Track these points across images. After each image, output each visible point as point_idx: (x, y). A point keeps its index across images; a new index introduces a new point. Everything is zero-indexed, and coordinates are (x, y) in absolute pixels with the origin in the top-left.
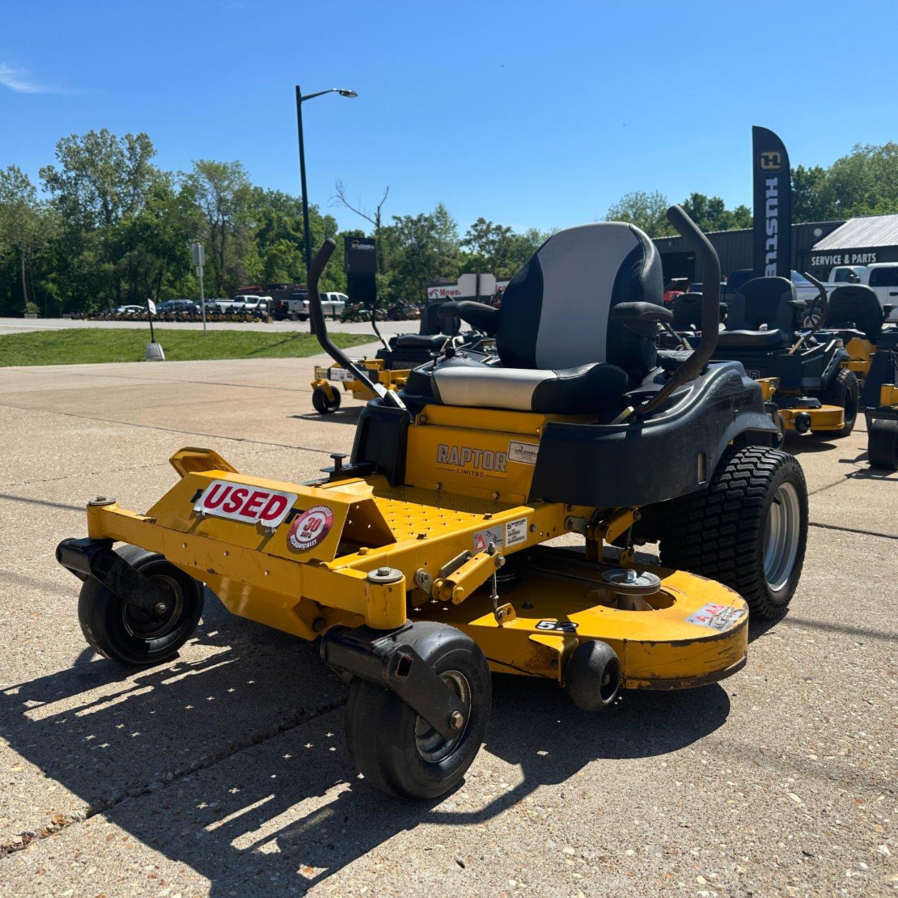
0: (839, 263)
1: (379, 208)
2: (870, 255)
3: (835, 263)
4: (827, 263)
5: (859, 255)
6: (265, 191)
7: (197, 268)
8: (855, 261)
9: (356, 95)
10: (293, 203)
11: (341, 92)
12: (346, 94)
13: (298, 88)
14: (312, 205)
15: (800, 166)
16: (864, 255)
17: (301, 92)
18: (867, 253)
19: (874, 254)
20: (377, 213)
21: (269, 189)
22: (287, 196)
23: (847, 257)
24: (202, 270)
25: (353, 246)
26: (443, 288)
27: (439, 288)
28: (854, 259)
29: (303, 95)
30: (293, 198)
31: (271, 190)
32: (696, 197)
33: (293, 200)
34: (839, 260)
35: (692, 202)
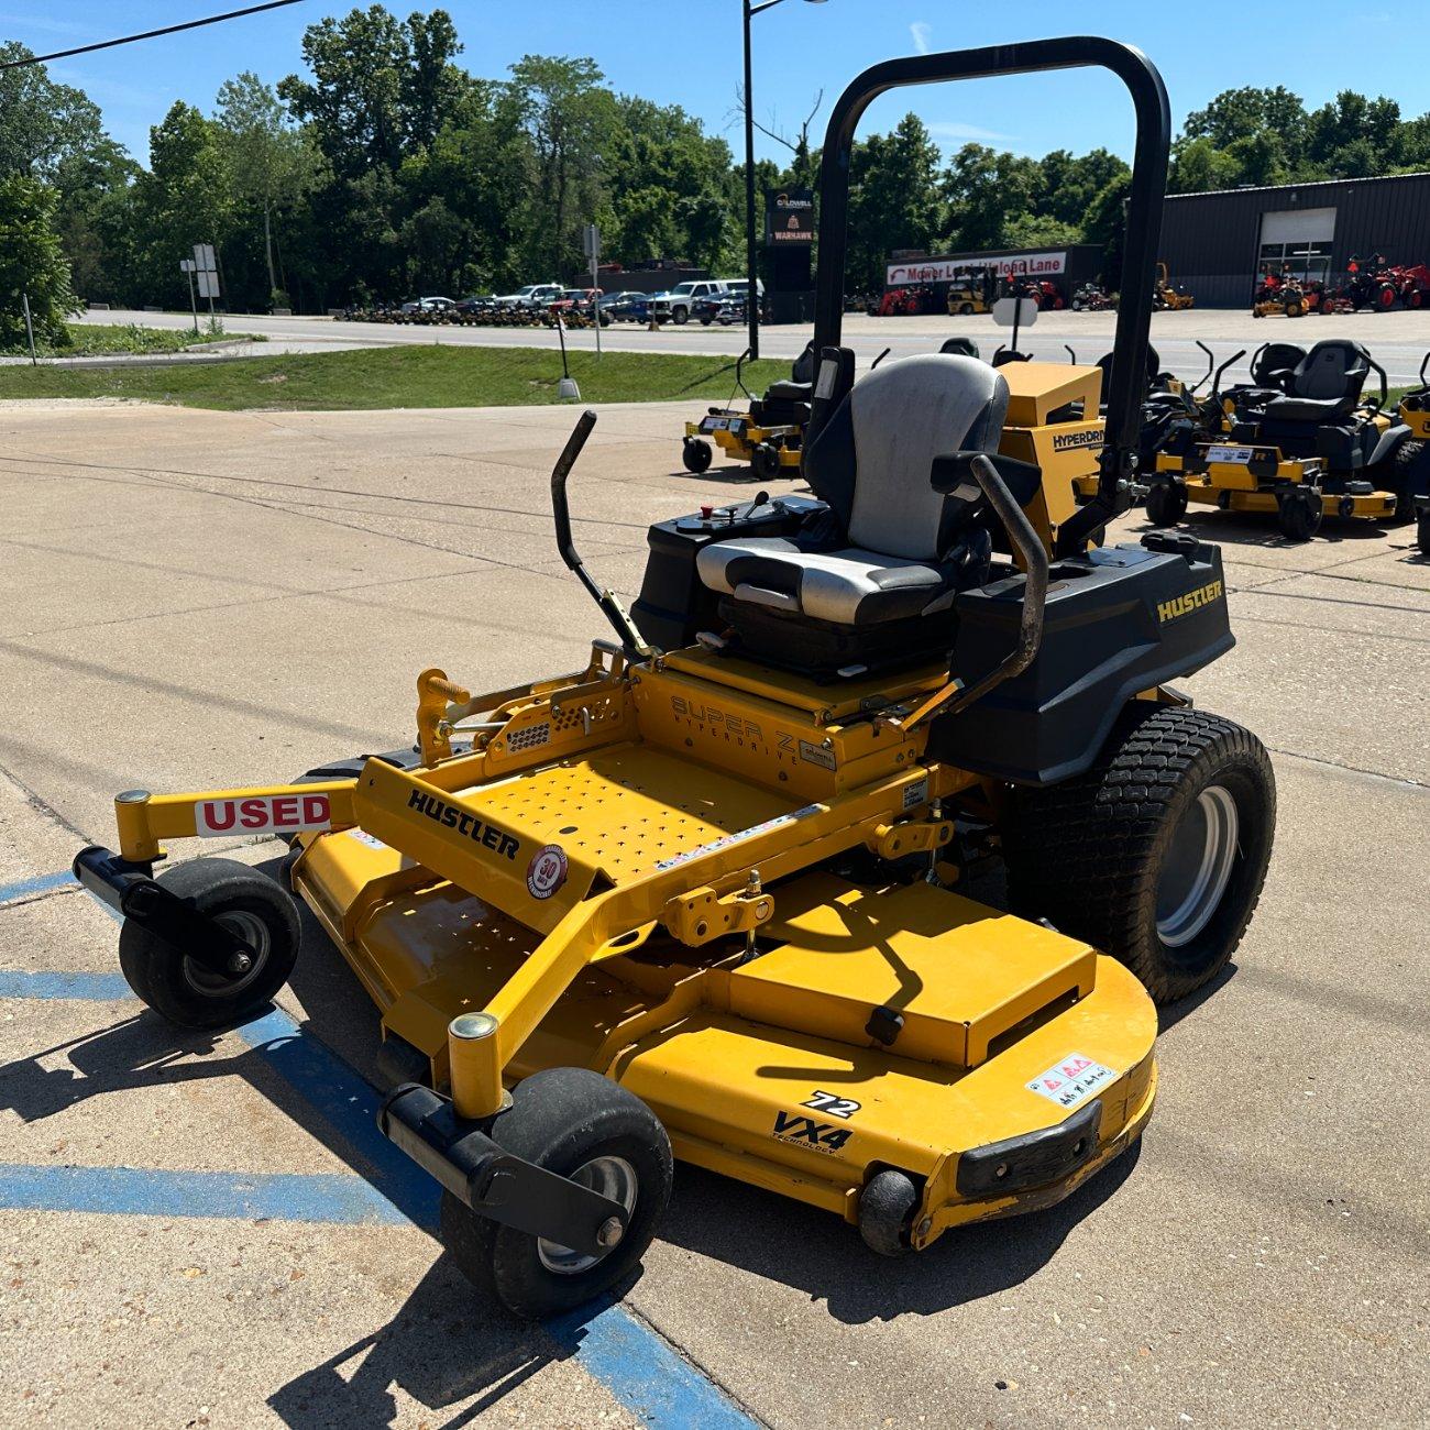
1: (805, 126)
6: (617, 97)
10: (657, 116)
14: (691, 118)
20: (802, 133)
21: (621, 94)
22: (650, 107)
26: (912, 267)
27: (907, 267)
30: (659, 106)
31: (625, 96)
32: (1347, 100)
33: (658, 113)
35: (1338, 108)
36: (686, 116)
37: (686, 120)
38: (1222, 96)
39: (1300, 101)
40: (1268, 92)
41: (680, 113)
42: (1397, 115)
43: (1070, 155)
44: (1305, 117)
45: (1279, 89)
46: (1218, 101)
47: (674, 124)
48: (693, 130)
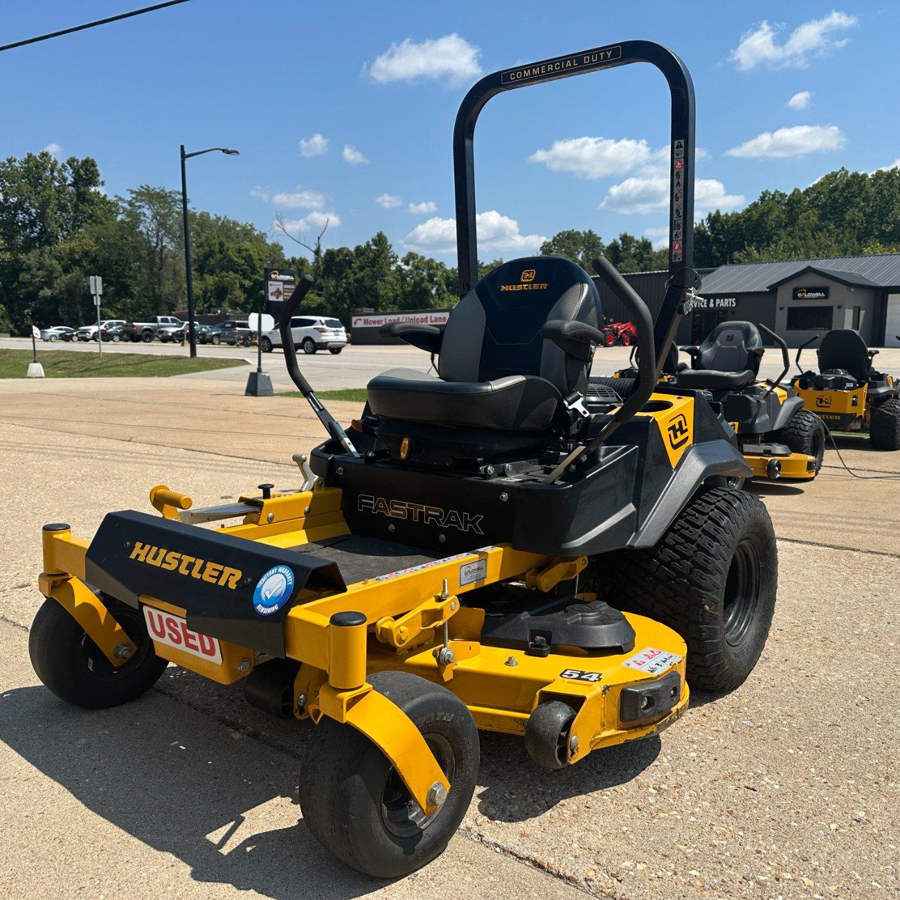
0: (706, 306)
2: (730, 300)
3: (702, 306)
4: (696, 306)
5: (722, 300)
6: (212, 217)
7: (95, 297)
8: (719, 305)
9: (238, 153)
10: (238, 229)
11: (224, 151)
12: (229, 152)
13: (182, 147)
14: (260, 232)
15: (718, 212)
16: (726, 300)
17: (185, 150)
18: (728, 298)
19: (734, 299)
21: (215, 215)
22: (234, 223)
23: (712, 301)
24: (99, 298)
25: (273, 276)
26: (366, 318)
27: (363, 318)
28: (717, 303)
29: (187, 153)
30: (240, 223)
31: (218, 216)
32: (625, 239)
33: (238, 225)
34: (705, 303)
35: (620, 242)
36: (256, 230)
37: (256, 233)
38: (560, 234)
39: (600, 238)
40: (584, 233)
41: (253, 228)
42: (651, 249)
43: (483, 263)
44: (603, 247)
45: (590, 231)
46: (558, 236)
47: (247, 233)
48: (260, 239)
